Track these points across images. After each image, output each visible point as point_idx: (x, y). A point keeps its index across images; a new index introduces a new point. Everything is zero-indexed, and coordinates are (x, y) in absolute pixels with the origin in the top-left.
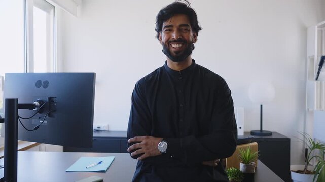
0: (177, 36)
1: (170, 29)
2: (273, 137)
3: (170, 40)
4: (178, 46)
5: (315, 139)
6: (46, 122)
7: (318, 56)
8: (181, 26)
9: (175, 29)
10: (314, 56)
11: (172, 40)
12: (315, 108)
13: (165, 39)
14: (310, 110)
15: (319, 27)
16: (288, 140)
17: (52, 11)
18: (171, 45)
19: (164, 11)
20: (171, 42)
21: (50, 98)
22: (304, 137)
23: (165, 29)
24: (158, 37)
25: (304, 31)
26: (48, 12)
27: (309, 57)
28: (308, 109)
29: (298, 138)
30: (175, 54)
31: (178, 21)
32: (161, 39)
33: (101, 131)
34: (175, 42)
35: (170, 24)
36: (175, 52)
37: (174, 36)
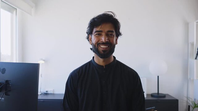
0: (105, 40)
1: (99, 34)
2: (167, 98)
3: (100, 42)
4: (105, 47)
5: (195, 99)
6: (3, 99)
7: (196, 42)
8: (109, 31)
9: (103, 34)
10: (194, 42)
11: (101, 43)
12: (195, 78)
13: (95, 41)
14: (191, 79)
15: (196, 23)
16: (177, 101)
17: (15, 12)
18: (100, 46)
19: (96, 20)
20: (100, 44)
21: (7, 81)
22: (187, 99)
23: (95, 34)
24: (88, 38)
25: (187, 25)
26: (12, 13)
27: (190, 43)
28: (190, 78)
29: (183, 100)
30: (102, 53)
31: (106, 28)
32: (91, 41)
33: (49, 94)
34: (103, 44)
35: (101, 30)
36: (103, 51)
37: (103, 39)
